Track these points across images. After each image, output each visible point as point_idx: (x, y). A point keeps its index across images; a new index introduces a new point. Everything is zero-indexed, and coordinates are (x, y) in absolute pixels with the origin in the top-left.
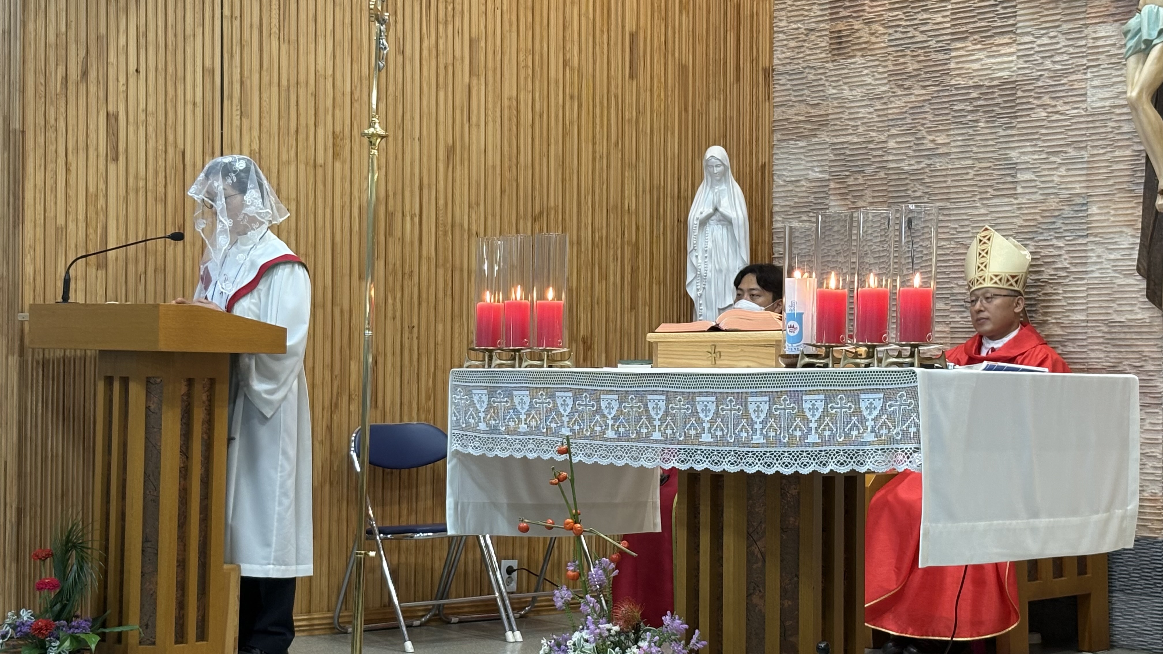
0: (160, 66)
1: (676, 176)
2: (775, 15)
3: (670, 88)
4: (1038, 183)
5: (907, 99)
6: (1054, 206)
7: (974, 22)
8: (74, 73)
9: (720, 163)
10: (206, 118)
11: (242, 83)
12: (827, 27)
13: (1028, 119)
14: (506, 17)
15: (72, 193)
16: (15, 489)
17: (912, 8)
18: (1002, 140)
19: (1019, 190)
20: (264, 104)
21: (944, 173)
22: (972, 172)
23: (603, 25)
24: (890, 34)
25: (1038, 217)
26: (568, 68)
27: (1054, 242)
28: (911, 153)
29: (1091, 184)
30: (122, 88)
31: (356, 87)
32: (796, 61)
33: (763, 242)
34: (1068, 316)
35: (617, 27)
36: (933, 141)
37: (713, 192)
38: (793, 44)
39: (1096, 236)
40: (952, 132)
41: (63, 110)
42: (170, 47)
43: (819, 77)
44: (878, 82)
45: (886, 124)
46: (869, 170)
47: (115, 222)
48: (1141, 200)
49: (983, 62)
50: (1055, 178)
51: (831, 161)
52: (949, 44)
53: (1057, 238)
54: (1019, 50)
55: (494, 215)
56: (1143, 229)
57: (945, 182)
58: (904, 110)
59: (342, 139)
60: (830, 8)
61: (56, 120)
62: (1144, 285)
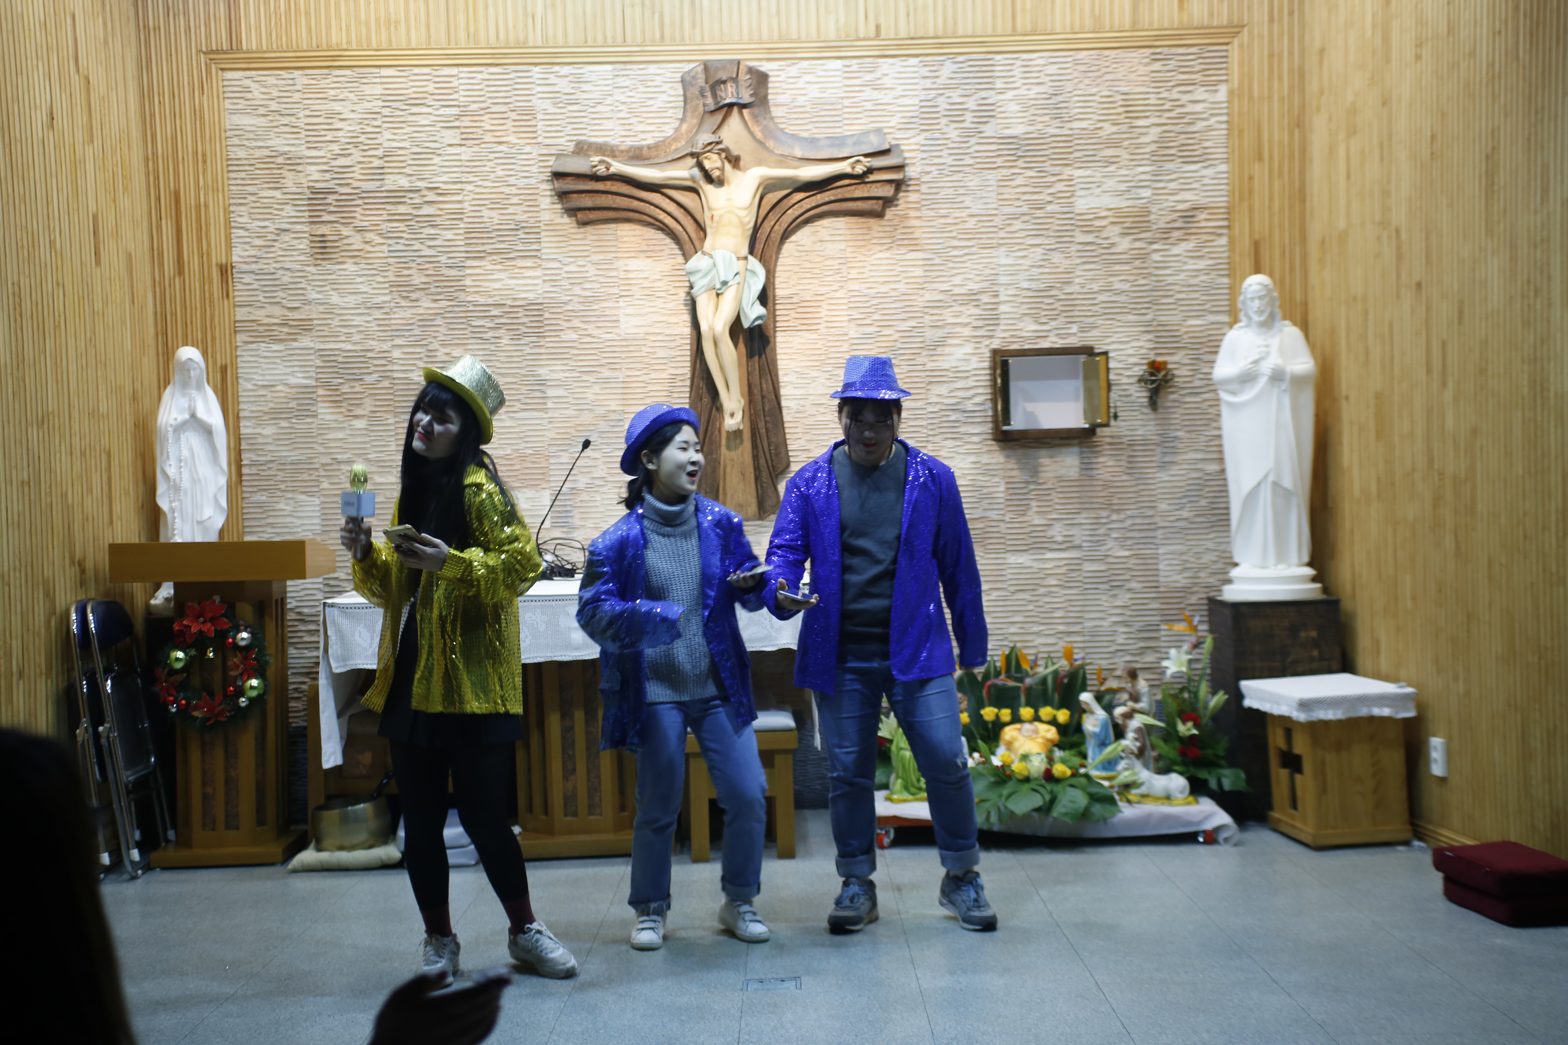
2: (232, 209)
4: (570, 400)
5: (415, 311)
7: (492, 243)
12: (306, 229)
13: (557, 339)
18: (529, 357)
19: (550, 405)
24: (390, 245)
29: (627, 403)
32: (264, 261)
36: (447, 354)
38: (258, 242)
40: (470, 347)
43: (298, 280)
44: (376, 292)
45: (389, 334)
46: (369, 379)
49: (504, 282)
50: (589, 396)
51: (317, 367)
52: (462, 261)
54: (544, 275)
58: (410, 322)
60: (310, 211)
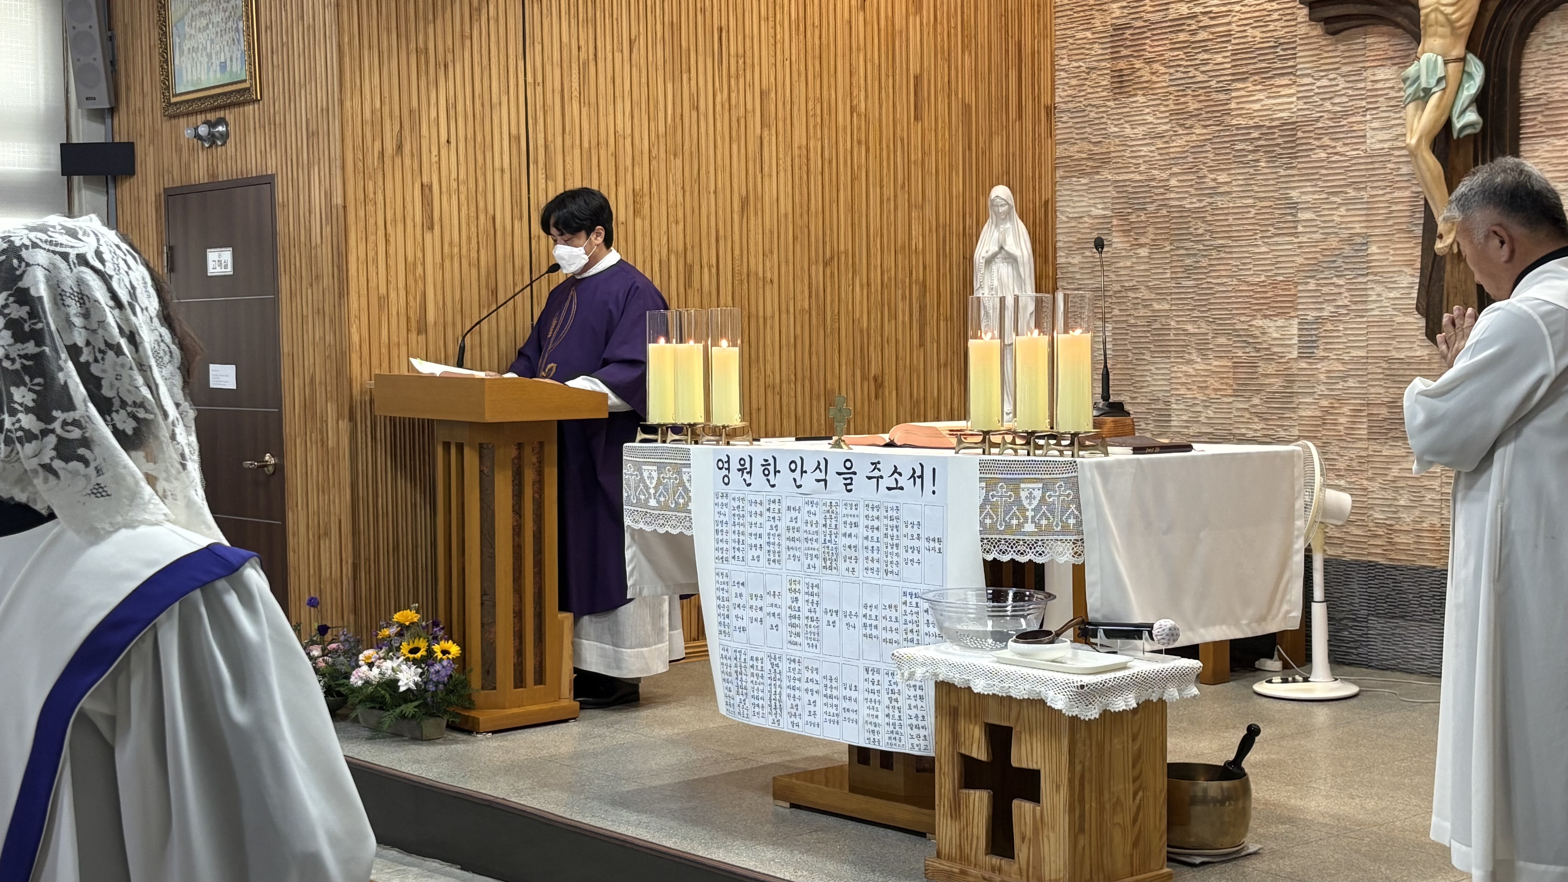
0: (469, 137)
1: (961, 213)
2: (1056, 53)
3: (954, 128)
4: (1318, 223)
5: (1188, 138)
6: (1335, 245)
7: (1255, 63)
8: (390, 147)
9: (1004, 202)
10: (514, 183)
11: (546, 147)
12: (1109, 65)
13: (1308, 159)
14: (794, 67)
15: (392, 263)
16: (350, 546)
17: (1193, 48)
18: (1282, 180)
19: (1300, 229)
20: (568, 166)
21: (1226, 211)
22: (1253, 211)
23: (888, 69)
24: (1171, 74)
25: (1318, 256)
26: (855, 115)
27: (1335, 280)
28: (1193, 192)
29: (1372, 224)
30: (435, 159)
31: (654, 146)
32: (1077, 99)
33: (1047, 277)
34: (1349, 353)
35: (901, 71)
36: (1214, 180)
37: (998, 230)
38: (1074, 82)
39: (1375, 274)
40: (1233, 172)
41: (380, 183)
42: (478, 116)
43: (1101, 115)
44: (1159, 121)
45: (1168, 162)
46: (1151, 208)
47: (432, 287)
48: (1420, 241)
49: (1263, 103)
50: (1335, 218)
51: (1113, 198)
52: (1229, 85)
53: (1337, 276)
54: (1299, 92)
55: (787, 262)
56: (1421, 269)
57: (1227, 220)
58: (1185, 149)
59: (642, 197)
60: (1112, 47)
61: (375, 194)
62: (1422, 323)
